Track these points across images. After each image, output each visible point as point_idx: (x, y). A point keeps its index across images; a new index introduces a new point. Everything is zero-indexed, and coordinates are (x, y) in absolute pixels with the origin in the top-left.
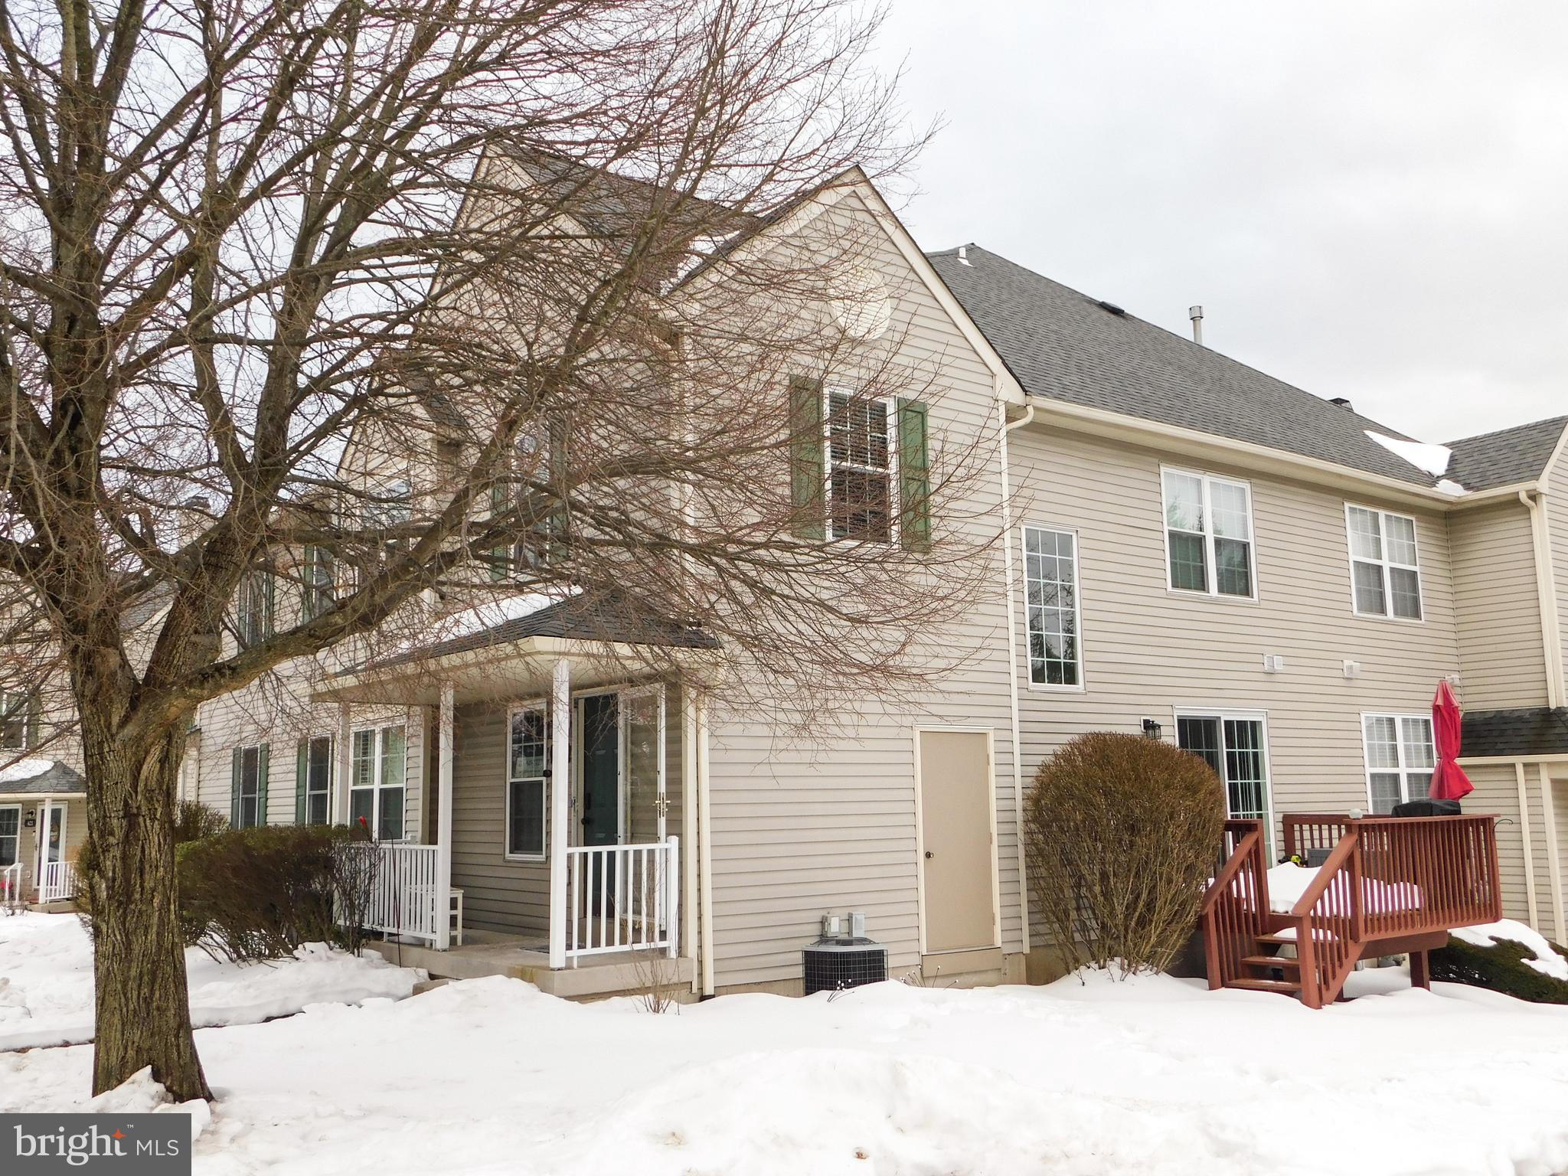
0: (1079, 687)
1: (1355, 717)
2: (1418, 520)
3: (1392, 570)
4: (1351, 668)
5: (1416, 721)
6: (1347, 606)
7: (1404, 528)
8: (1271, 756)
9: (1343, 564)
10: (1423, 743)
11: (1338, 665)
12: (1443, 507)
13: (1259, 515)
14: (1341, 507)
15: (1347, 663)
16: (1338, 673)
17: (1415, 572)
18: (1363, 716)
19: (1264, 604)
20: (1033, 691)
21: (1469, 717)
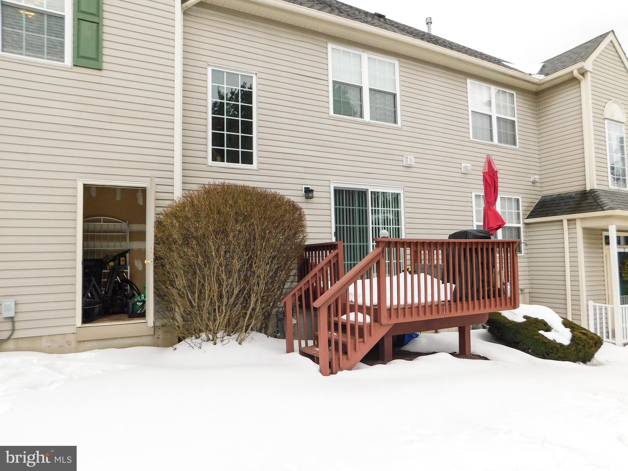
0: (255, 165)
1: (469, 195)
2: (517, 93)
3: (499, 119)
4: (465, 167)
5: (509, 199)
6: (467, 135)
7: (508, 97)
8: (405, 213)
9: (465, 112)
10: (514, 211)
11: (459, 166)
12: (534, 88)
13: (403, 78)
14: (464, 81)
15: (463, 165)
16: (459, 170)
17: (514, 121)
18: (473, 194)
19: (404, 128)
20: (211, 166)
21: (544, 198)
